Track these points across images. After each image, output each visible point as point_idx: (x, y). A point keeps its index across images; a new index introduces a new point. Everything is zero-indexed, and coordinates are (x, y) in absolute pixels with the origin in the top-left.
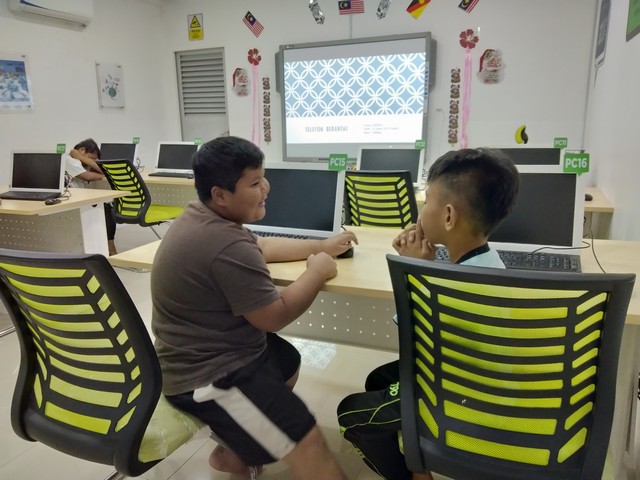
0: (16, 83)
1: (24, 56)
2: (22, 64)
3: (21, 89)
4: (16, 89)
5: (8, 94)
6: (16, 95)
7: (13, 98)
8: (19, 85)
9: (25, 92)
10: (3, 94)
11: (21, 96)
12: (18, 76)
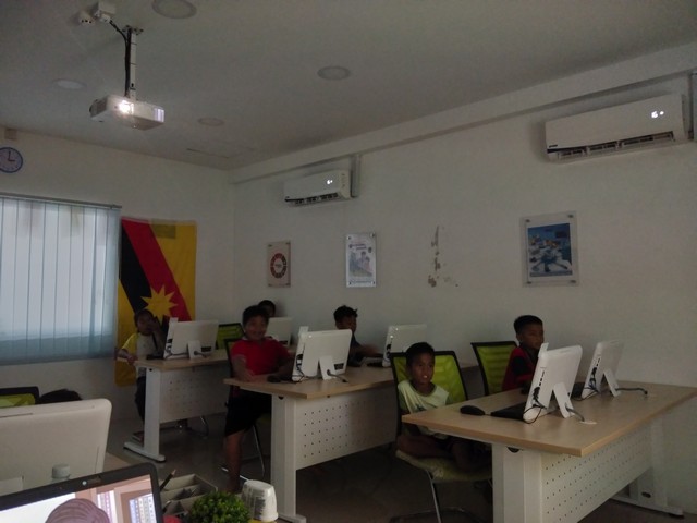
0: (554, 252)
1: (571, 216)
2: (567, 226)
3: (560, 261)
4: (553, 260)
5: (542, 267)
6: (553, 267)
7: (547, 270)
8: (559, 254)
9: (566, 263)
10: (535, 268)
11: (560, 269)
12: (558, 243)
